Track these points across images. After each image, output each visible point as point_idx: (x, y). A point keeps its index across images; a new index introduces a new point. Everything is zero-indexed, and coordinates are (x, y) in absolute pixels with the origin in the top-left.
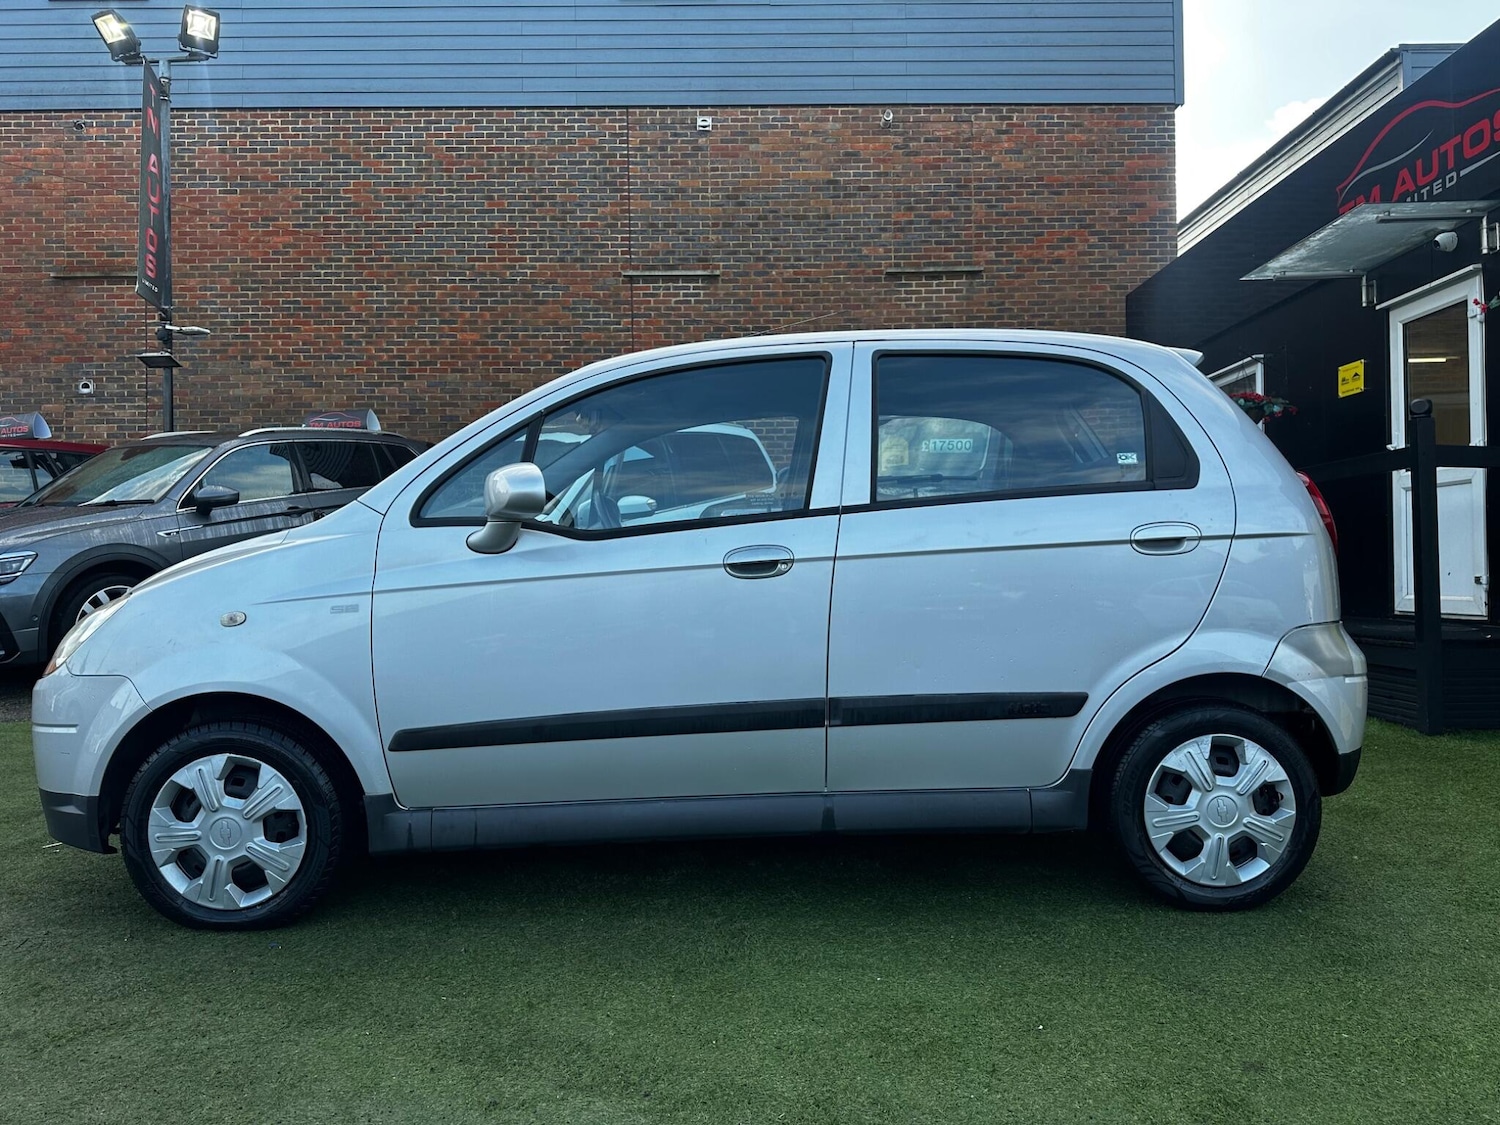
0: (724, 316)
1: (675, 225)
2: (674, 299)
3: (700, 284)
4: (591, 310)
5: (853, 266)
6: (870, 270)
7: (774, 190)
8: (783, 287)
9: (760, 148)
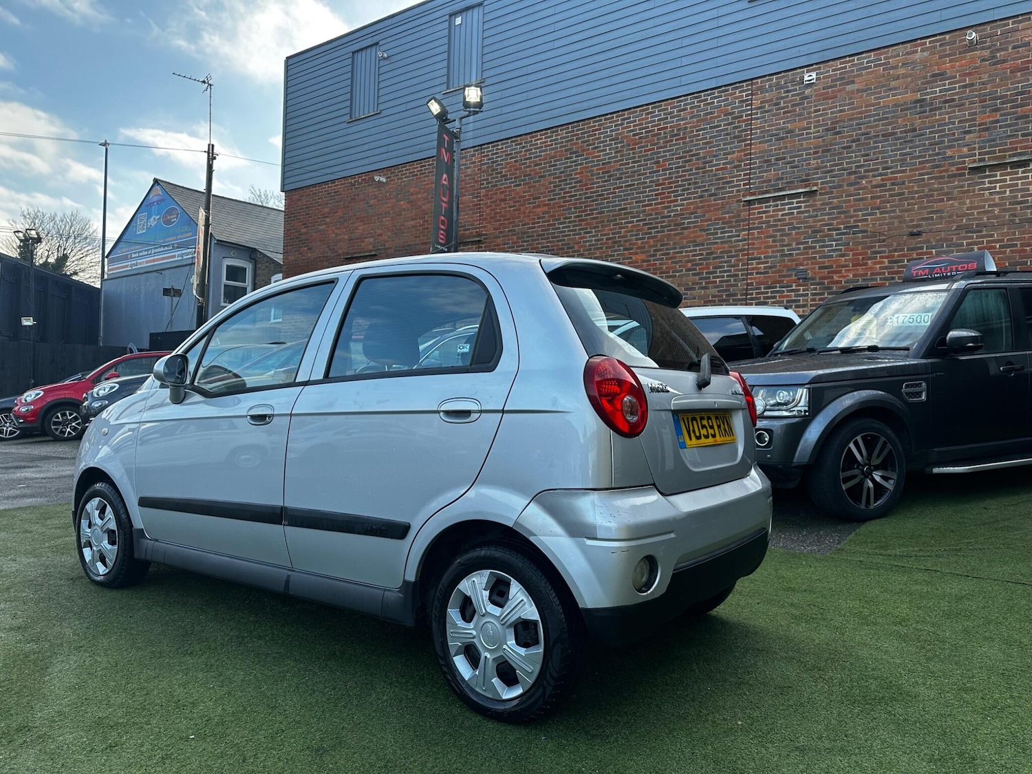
0: (820, 221)
1: (784, 158)
2: (781, 213)
3: (802, 199)
4: (719, 229)
5: (937, 166)
6: (953, 168)
7: (865, 117)
8: (872, 192)
9: (855, 87)
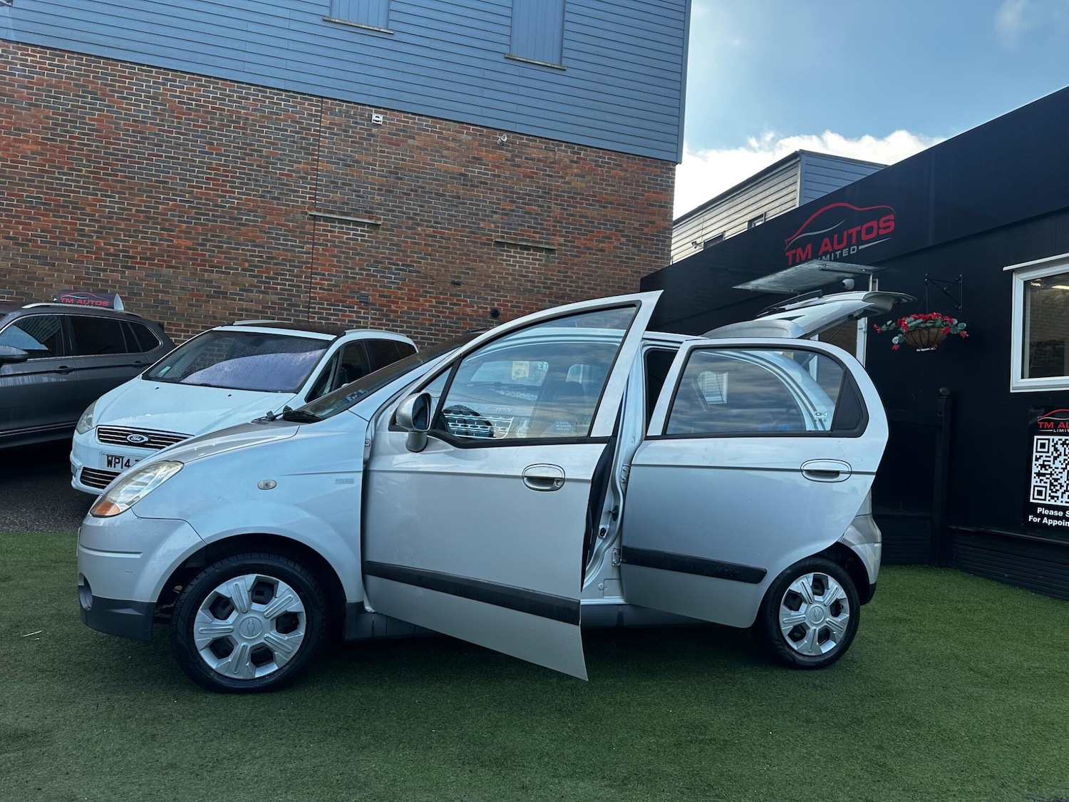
0: (382, 253)
1: (350, 185)
2: (346, 236)
3: (366, 229)
4: (281, 235)
5: (474, 233)
6: (484, 238)
7: (423, 173)
8: (424, 240)
9: (415, 143)
